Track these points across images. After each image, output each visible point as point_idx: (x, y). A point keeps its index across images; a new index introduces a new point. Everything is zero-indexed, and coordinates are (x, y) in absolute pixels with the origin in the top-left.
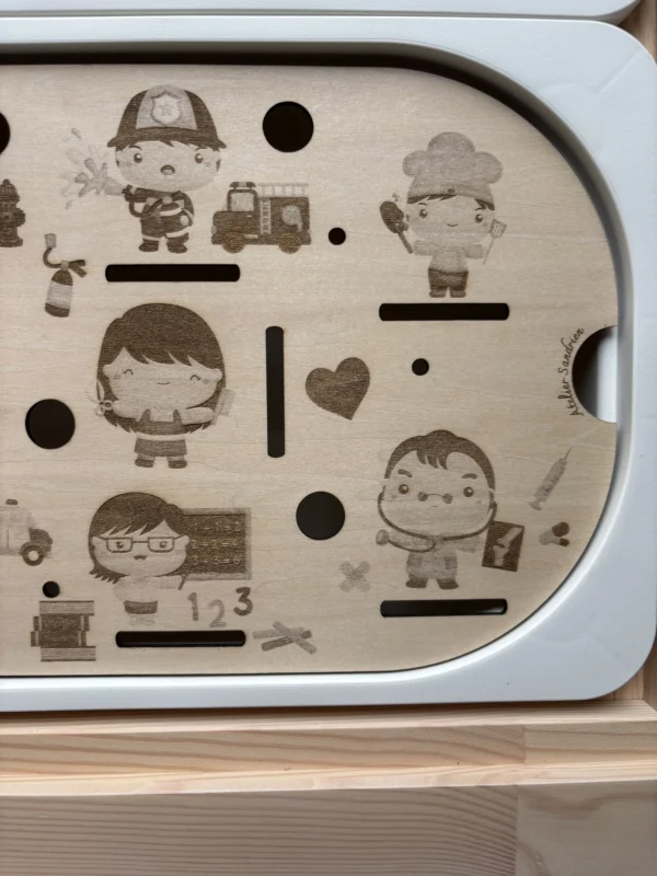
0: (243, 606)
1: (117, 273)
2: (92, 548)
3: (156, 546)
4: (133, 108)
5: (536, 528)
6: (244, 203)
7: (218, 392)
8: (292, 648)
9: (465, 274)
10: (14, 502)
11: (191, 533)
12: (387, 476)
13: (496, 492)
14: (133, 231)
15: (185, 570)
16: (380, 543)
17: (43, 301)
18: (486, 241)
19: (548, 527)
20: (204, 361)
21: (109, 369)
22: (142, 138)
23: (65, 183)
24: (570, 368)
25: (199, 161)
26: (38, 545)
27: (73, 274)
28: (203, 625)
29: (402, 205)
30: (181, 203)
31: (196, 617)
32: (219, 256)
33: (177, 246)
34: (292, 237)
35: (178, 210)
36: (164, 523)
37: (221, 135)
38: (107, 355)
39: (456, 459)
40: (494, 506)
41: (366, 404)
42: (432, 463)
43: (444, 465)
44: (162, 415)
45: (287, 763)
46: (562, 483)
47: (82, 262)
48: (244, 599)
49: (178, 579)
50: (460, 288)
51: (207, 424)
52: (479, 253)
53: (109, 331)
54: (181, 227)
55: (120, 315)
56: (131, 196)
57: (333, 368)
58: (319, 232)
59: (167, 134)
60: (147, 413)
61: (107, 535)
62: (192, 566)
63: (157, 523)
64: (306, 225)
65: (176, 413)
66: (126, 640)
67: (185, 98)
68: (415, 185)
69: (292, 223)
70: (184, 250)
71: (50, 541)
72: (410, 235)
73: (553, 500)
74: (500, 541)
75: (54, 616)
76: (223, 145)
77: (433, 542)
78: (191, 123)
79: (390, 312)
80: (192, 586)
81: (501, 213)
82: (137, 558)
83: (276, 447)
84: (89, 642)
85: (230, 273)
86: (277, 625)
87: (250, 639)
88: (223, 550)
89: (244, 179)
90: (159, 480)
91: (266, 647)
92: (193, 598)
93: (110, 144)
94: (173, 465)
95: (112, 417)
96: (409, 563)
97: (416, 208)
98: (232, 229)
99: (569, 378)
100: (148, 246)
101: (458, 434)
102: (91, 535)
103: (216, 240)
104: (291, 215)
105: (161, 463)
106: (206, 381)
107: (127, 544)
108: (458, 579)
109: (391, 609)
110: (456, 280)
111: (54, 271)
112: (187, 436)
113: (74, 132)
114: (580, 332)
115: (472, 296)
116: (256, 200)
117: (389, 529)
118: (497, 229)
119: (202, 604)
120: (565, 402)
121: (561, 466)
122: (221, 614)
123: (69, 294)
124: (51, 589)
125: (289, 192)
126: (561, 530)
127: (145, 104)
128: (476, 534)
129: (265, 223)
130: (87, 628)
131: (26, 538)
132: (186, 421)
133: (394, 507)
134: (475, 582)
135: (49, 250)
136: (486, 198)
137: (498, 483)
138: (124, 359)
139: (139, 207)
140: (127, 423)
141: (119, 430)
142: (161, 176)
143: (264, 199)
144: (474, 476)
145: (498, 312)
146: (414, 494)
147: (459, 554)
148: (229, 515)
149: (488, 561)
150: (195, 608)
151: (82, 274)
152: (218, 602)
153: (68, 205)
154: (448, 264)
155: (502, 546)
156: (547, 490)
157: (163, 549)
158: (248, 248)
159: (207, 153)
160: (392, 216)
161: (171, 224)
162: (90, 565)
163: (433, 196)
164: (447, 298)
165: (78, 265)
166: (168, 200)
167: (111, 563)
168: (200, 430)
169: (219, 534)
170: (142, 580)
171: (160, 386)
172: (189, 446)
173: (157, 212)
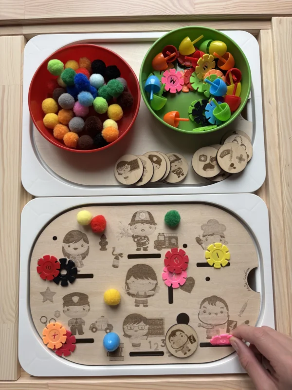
0: (163, 345)
1: (131, 257)
2: (123, 328)
3: (140, 328)
4: (134, 216)
5: (240, 322)
6: (162, 238)
7: (156, 287)
10: (103, 317)
11: (150, 324)
12: (200, 308)
13: (229, 312)
15: (147, 335)
16: (199, 327)
17: (111, 264)
19: (244, 321)
20: (152, 279)
21: (128, 281)
22: (137, 223)
23: (118, 234)
24: (247, 278)
25: (150, 228)
26: (109, 328)
27: (120, 257)
28: (152, 350)
29: (201, 238)
30: (146, 238)
31: (151, 347)
32: (156, 252)
33: (145, 249)
35: (146, 240)
36: (142, 322)
37: (156, 221)
38: (128, 277)
39: (218, 303)
40: (228, 316)
41: (194, 289)
42: (212, 304)
43: (215, 305)
44: (142, 293)
46: (247, 309)
47: (122, 254)
48: (163, 342)
49: (146, 337)
51: (153, 295)
53: (128, 272)
54: (146, 244)
55: (131, 267)
56: (134, 237)
58: (181, 245)
59: (143, 222)
60: (138, 292)
61: (127, 325)
62: (149, 334)
63: (140, 322)
64: (177, 243)
65: (145, 293)
66: (132, 354)
67: (147, 213)
68: (204, 232)
69: (174, 243)
70: (147, 250)
71: (112, 327)
72: (203, 245)
73: (244, 314)
74: (231, 325)
76: (156, 224)
77: (213, 326)
78: (148, 219)
79: (199, 265)
80: (149, 339)
81: (226, 239)
82: (135, 331)
83: (171, 301)
84: (122, 355)
85: (158, 256)
87: (165, 354)
88: (158, 329)
89: (161, 232)
90: (141, 310)
91: (169, 356)
92: (150, 342)
93: (129, 225)
94: (144, 306)
95: (129, 294)
96: (207, 332)
97: (205, 238)
98: (159, 245)
99: (247, 281)
100: (138, 250)
101: (218, 296)
102: (124, 325)
103: (155, 248)
104: (173, 241)
105: (141, 306)
106: (153, 284)
107: (133, 327)
109: (203, 345)
111: (114, 256)
112: (148, 298)
113: (120, 222)
114: (249, 269)
116: (165, 237)
117: (201, 323)
118: (226, 243)
119: (152, 344)
120: (246, 287)
121: (246, 304)
122: (157, 347)
123: (118, 262)
125: (173, 235)
126: (247, 322)
127: (137, 215)
128: (225, 323)
129: (167, 244)
130: (122, 351)
131: (106, 326)
132: (148, 295)
133: (203, 316)
135: (114, 251)
136: (222, 235)
138: (132, 278)
139: (136, 240)
140: (133, 295)
141: (131, 297)
142: (141, 232)
143: (167, 237)
144: (223, 308)
146: (207, 313)
147: (220, 329)
148: (158, 320)
150: (150, 345)
151: (122, 257)
152: (156, 343)
153: (118, 240)
156: (242, 311)
157: (142, 329)
158: (162, 249)
159: (152, 226)
160: (199, 241)
161: (144, 244)
162: (123, 334)
163: (209, 235)
165: (121, 255)
166: (143, 238)
167: (128, 333)
168: (151, 297)
169: (156, 325)
170: (137, 337)
171: (141, 285)
172: (148, 301)
173: (140, 241)
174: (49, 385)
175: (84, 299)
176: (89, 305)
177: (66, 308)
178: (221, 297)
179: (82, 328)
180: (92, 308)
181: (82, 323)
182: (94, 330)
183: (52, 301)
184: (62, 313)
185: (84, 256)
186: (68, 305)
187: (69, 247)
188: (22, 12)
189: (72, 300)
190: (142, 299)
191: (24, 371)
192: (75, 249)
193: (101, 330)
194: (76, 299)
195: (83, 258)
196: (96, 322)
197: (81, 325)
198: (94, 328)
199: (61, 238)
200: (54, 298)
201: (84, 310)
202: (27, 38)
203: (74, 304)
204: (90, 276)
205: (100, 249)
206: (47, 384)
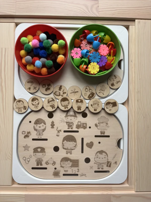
0: (78, 171)
1: (65, 131)
2: (61, 164)
4: (67, 113)
5: (113, 162)
6: (79, 124)
7: (76, 145)
8: (84, 176)
9: (104, 132)
10: (52, 158)
11: (73, 162)
12: (95, 156)
14: (67, 127)
15: (71, 166)
16: (94, 164)
17: (56, 134)
18: (107, 128)
19: (114, 162)
20: (74, 142)
21: (63, 143)
22: (68, 116)
23: (59, 121)
25: (74, 119)
26: (54, 163)
27: (60, 131)
29: (97, 124)
30: (72, 123)
31: (72, 172)
32: (76, 130)
33: (72, 128)
34: (85, 128)
35: (72, 124)
38: (63, 141)
39: (104, 154)
40: (108, 159)
41: (93, 147)
42: (101, 154)
43: (102, 154)
44: (69, 148)
45: (83, 191)
46: (116, 157)
47: (61, 130)
48: (78, 170)
49: (70, 167)
50: (104, 134)
51: (74, 149)
52: (106, 130)
53: (64, 138)
54: (72, 126)
55: (65, 136)
56: (67, 123)
57: (89, 143)
58: (88, 127)
59: (71, 116)
60: (68, 148)
63: (68, 161)
64: (86, 126)
65: (71, 148)
66: (64, 175)
67: (73, 112)
68: (99, 122)
71: (56, 163)
72: (98, 127)
73: (115, 159)
75: (56, 172)
76: (77, 117)
77: (101, 164)
79: (96, 136)
80: (72, 168)
81: (109, 125)
82: (66, 165)
83: (82, 152)
84: (60, 175)
85: (78, 132)
86: (82, 173)
87: (79, 175)
88: (76, 164)
89: (79, 121)
90: (69, 156)
91: (81, 176)
92: (72, 170)
93: (65, 117)
94: (70, 154)
95: (64, 148)
96: (98, 166)
97: (99, 124)
98: (78, 127)
99: (117, 144)
100: (68, 128)
102: (61, 162)
103: (76, 128)
104: (85, 125)
105: (69, 154)
107: (65, 163)
108: (103, 168)
109: (96, 172)
110: (104, 133)
111: (58, 131)
112: (72, 151)
114: (118, 139)
115: (105, 134)
116: (81, 123)
117: (95, 162)
118: (108, 127)
120: (116, 147)
121: (116, 155)
122: (75, 172)
123: (59, 134)
124: (55, 169)
125: (84, 122)
126: (116, 162)
128: (106, 163)
129: (82, 126)
130: (59, 173)
131: (53, 162)
132: (72, 149)
133: (96, 159)
134: (106, 169)
135: (57, 129)
136: (107, 123)
137: (108, 157)
138: (65, 141)
139: (68, 124)
140: (65, 149)
141: (64, 150)
142: (70, 120)
144: (106, 156)
145: (109, 136)
146: (98, 158)
147: (104, 165)
148: (76, 160)
149: (107, 166)
150: (72, 171)
151: (61, 131)
152: (75, 170)
153: (60, 124)
154: (103, 131)
155: (109, 164)
156: (114, 157)
157: (69, 164)
158: (80, 129)
160: (96, 125)
161: (71, 126)
162: (60, 166)
163: (101, 123)
164: (103, 135)
165: (60, 130)
166: (71, 123)
167: (63, 165)
169: (76, 162)
170: (66, 168)
171: (69, 145)
172: (72, 152)
173: (70, 124)
174: (27, 188)
175: (43, 150)
176: (45, 153)
177: (35, 154)
178: (105, 151)
179: (42, 163)
180: (46, 154)
181: (42, 160)
182: (47, 164)
183: (28, 151)
184: (33, 156)
185: (44, 130)
186: (35, 153)
187: (37, 126)
188: (15, 11)
189: (37, 151)
190: (69, 151)
191: (15, 181)
192: (40, 127)
193: (50, 164)
194: (39, 150)
195: (43, 131)
196: (48, 160)
197: (41, 161)
198: (47, 163)
199: (33, 122)
200: (29, 149)
201: (43, 155)
202: (17, 25)
203: (38, 152)
204: (46, 140)
205: (51, 128)
206: (26, 187)
